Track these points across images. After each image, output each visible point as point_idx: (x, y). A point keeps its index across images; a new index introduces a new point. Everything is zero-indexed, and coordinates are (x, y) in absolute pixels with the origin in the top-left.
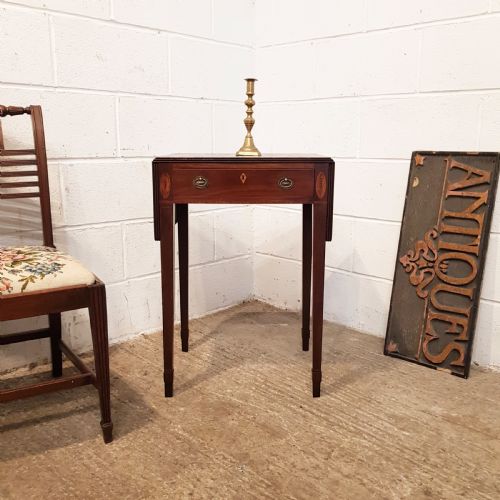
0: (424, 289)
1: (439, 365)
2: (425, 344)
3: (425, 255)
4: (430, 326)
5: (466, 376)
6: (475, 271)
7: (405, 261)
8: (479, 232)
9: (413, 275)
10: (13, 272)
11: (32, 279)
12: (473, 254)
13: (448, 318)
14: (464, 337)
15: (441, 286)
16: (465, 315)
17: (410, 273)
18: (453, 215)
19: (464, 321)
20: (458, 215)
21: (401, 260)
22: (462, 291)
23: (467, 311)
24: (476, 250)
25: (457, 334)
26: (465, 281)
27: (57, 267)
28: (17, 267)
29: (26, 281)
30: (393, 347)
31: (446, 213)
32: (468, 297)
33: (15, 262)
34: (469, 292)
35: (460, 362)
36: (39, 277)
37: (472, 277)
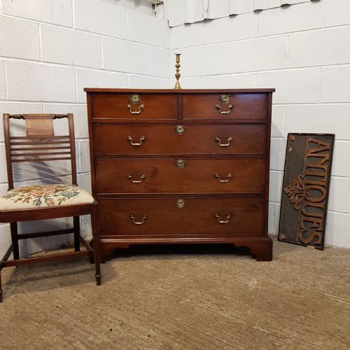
0: (298, 205)
1: (308, 244)
2: (300, 234)
3: (297, 187)
4: (302, 224)
5: (322, 249)
6: (325, 195)
7: (287, 190)
8: (325, 174)
9: (292, 198)
10: (55, 196)
11: (64, 199)
12: (323, 186)
13: (312, 219)
14: (320, 229)
15: (307, 203)
16: (320, 218)
17: (289, 197)
18: (311, 166)
19: (320, 221)
20: (314, 166)
21: (285, 190)
22: (318, 205)
23: (321, 215)
24: (324, 184)
25: (317, 228)
26: (319, 200)
27: (76, 194)
28: (57, 194)
29: (61, 200)
30: (283, 237)
31: (308, 165)
32: (321, 208)
33: (57, 191)
34: (322, 205)
35: (319, 242)
36: (67, 198)
37: (323, 198)
